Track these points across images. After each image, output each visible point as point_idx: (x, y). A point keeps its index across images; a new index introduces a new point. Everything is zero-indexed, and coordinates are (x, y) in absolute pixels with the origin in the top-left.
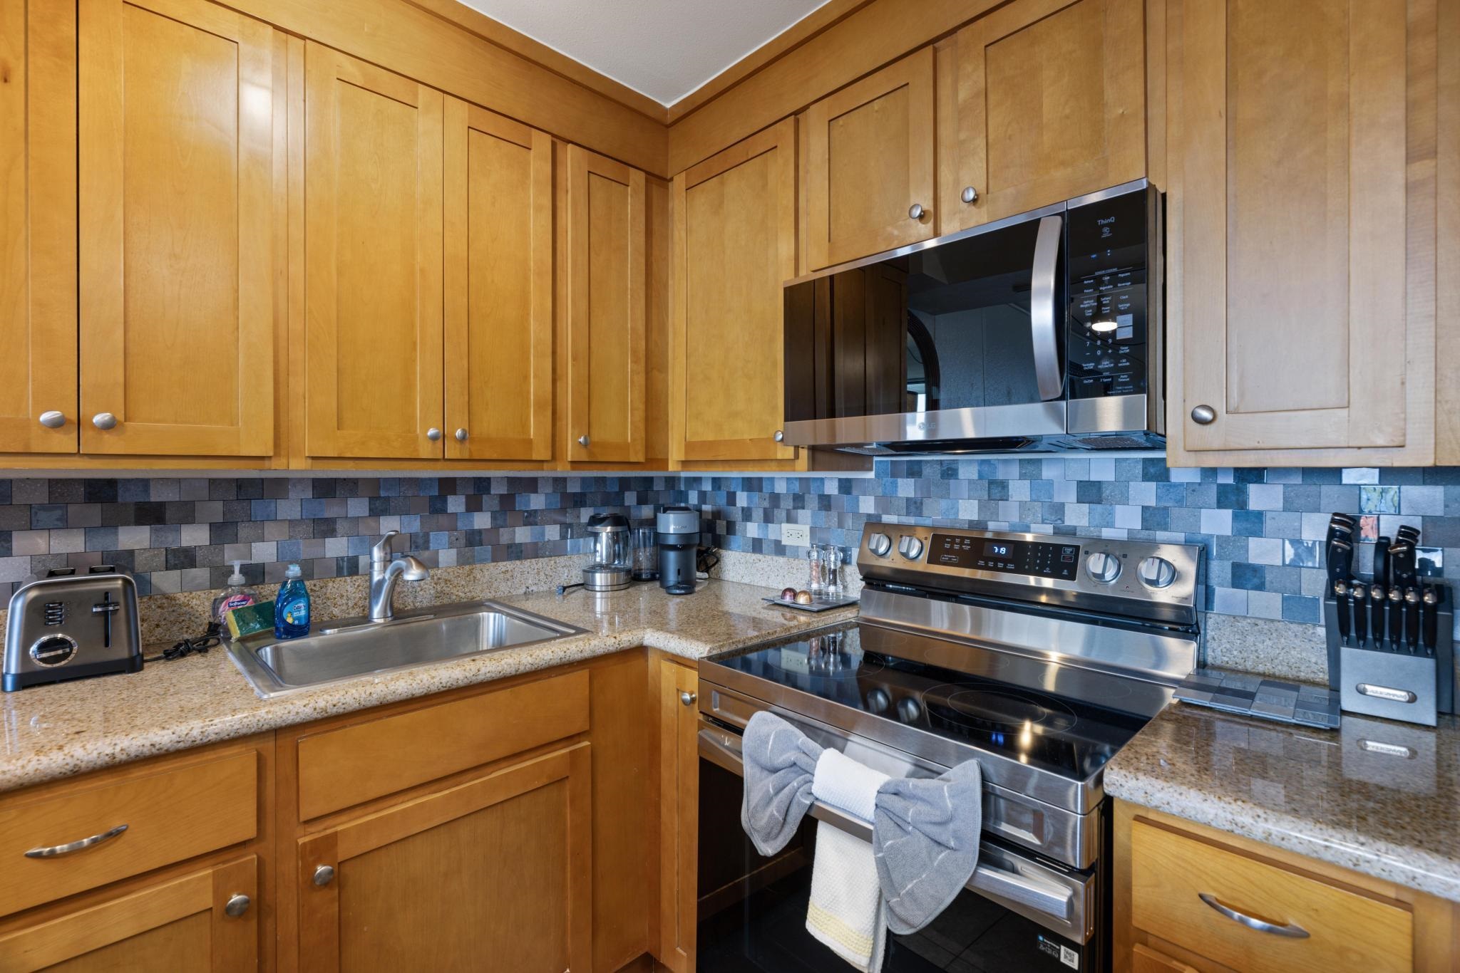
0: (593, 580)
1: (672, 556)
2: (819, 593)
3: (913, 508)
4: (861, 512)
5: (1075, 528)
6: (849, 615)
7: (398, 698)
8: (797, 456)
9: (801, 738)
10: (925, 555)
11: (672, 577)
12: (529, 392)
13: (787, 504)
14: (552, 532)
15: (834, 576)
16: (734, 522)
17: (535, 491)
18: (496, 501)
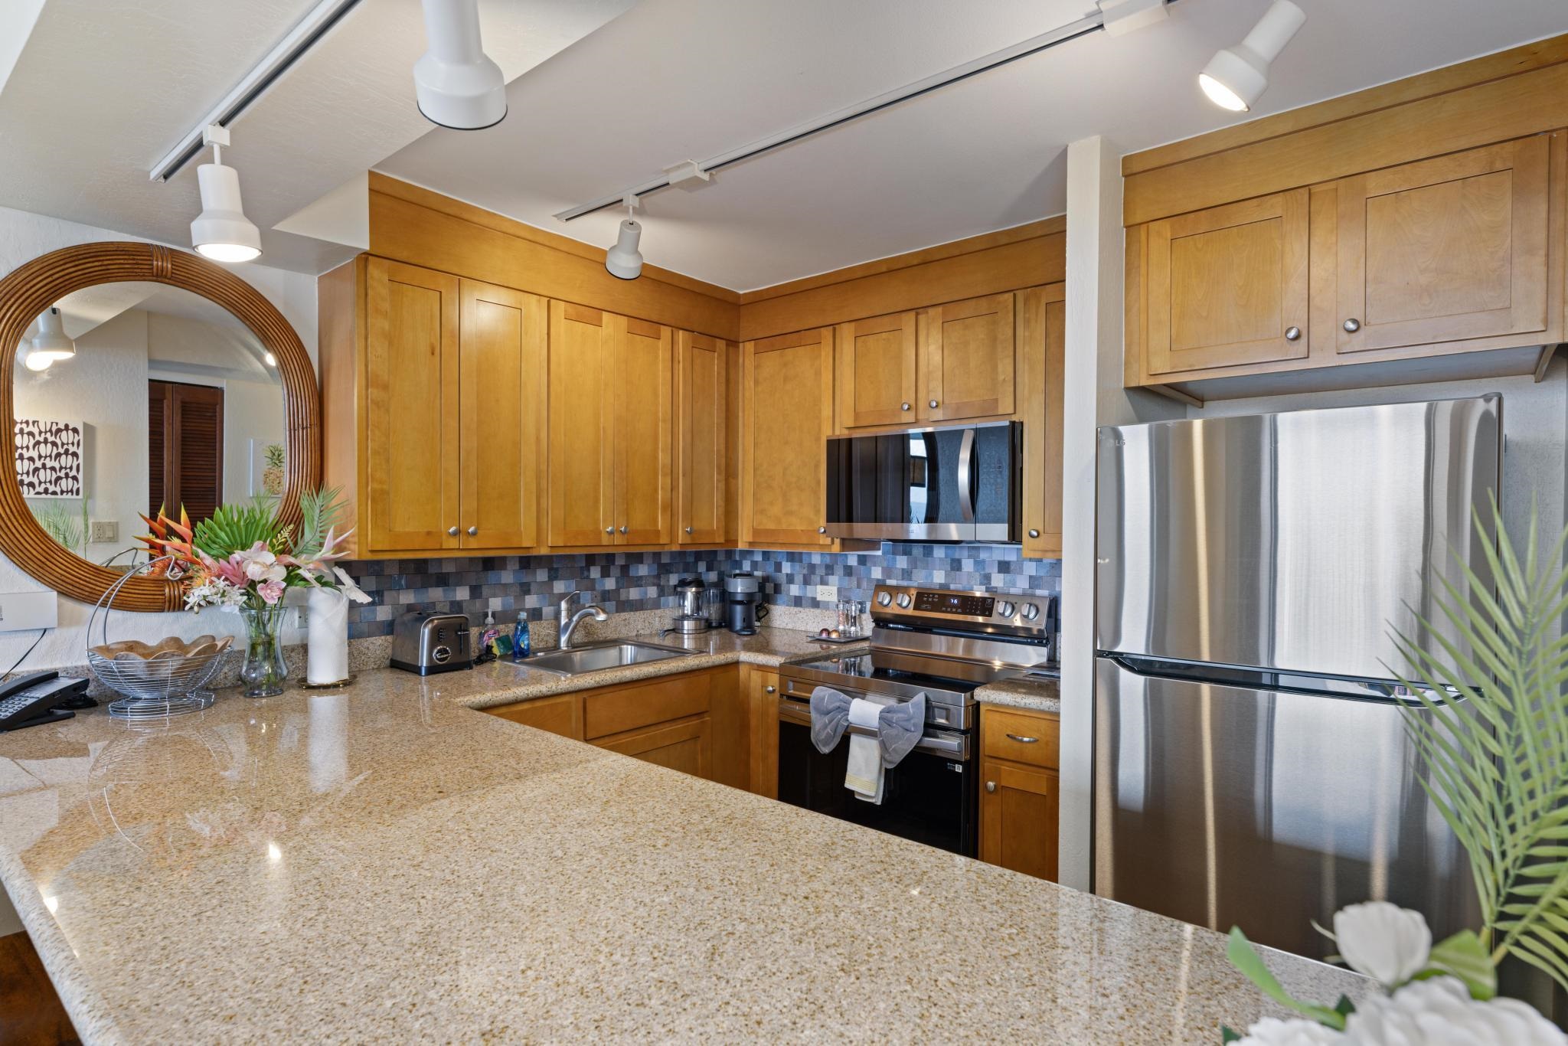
0: (683, 626)
1: (739, 609)
2: (844, 632)
3: (906, 575)
4: (873, 577)
5: (996, 588)
6: (865, 645)
7: (627, 680)
8: (833, 542)
9: (842, 695)
10: (912, 605)
11: (739, 624)
12: (658, 499)
13: (820, 571)
14: (652, 592)
15: (854, 620)
16: (780, 585)
17: (642, 563)
18: (619, 570)
